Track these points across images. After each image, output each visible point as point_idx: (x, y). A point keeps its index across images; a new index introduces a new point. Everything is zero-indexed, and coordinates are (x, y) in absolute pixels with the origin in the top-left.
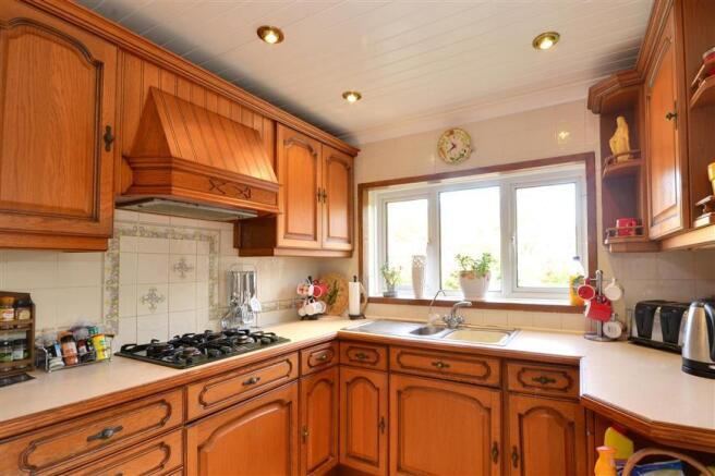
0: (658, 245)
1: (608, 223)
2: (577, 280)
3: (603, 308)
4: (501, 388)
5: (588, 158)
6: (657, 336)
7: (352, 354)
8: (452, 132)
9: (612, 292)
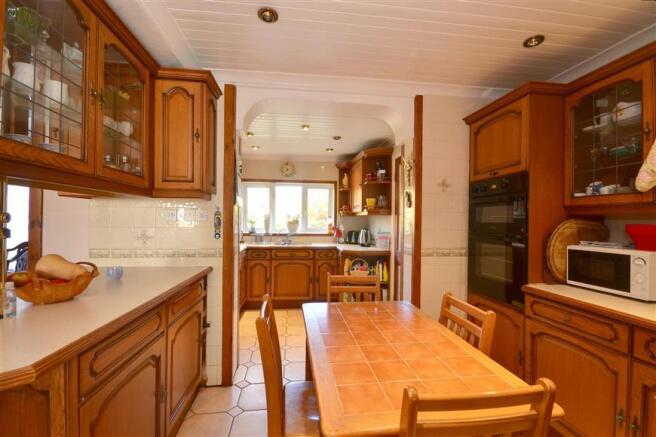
0: (354, 214)
1: (341, 206)
2: (331, 225)
3: (339, 233)
4: (314, 259)
5: (335, 183)
6: (353, 241)
7: (254, 255)
8: (287, 164)
9: (342, 228)
